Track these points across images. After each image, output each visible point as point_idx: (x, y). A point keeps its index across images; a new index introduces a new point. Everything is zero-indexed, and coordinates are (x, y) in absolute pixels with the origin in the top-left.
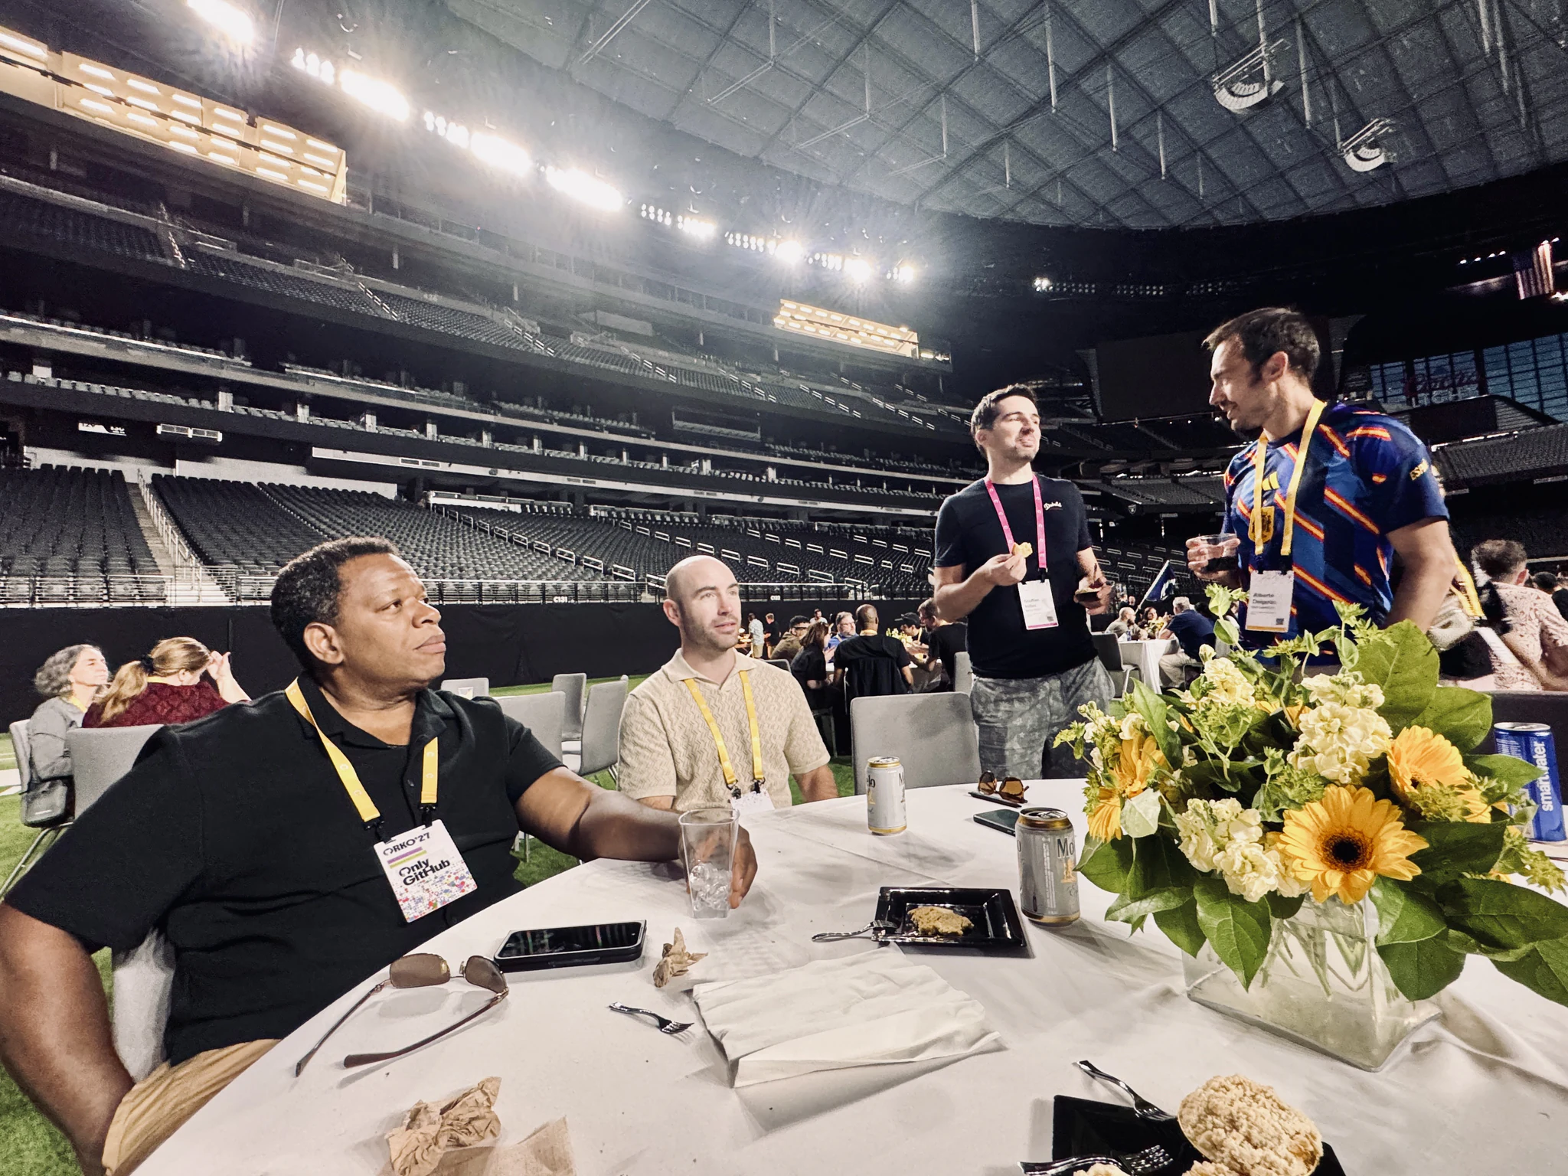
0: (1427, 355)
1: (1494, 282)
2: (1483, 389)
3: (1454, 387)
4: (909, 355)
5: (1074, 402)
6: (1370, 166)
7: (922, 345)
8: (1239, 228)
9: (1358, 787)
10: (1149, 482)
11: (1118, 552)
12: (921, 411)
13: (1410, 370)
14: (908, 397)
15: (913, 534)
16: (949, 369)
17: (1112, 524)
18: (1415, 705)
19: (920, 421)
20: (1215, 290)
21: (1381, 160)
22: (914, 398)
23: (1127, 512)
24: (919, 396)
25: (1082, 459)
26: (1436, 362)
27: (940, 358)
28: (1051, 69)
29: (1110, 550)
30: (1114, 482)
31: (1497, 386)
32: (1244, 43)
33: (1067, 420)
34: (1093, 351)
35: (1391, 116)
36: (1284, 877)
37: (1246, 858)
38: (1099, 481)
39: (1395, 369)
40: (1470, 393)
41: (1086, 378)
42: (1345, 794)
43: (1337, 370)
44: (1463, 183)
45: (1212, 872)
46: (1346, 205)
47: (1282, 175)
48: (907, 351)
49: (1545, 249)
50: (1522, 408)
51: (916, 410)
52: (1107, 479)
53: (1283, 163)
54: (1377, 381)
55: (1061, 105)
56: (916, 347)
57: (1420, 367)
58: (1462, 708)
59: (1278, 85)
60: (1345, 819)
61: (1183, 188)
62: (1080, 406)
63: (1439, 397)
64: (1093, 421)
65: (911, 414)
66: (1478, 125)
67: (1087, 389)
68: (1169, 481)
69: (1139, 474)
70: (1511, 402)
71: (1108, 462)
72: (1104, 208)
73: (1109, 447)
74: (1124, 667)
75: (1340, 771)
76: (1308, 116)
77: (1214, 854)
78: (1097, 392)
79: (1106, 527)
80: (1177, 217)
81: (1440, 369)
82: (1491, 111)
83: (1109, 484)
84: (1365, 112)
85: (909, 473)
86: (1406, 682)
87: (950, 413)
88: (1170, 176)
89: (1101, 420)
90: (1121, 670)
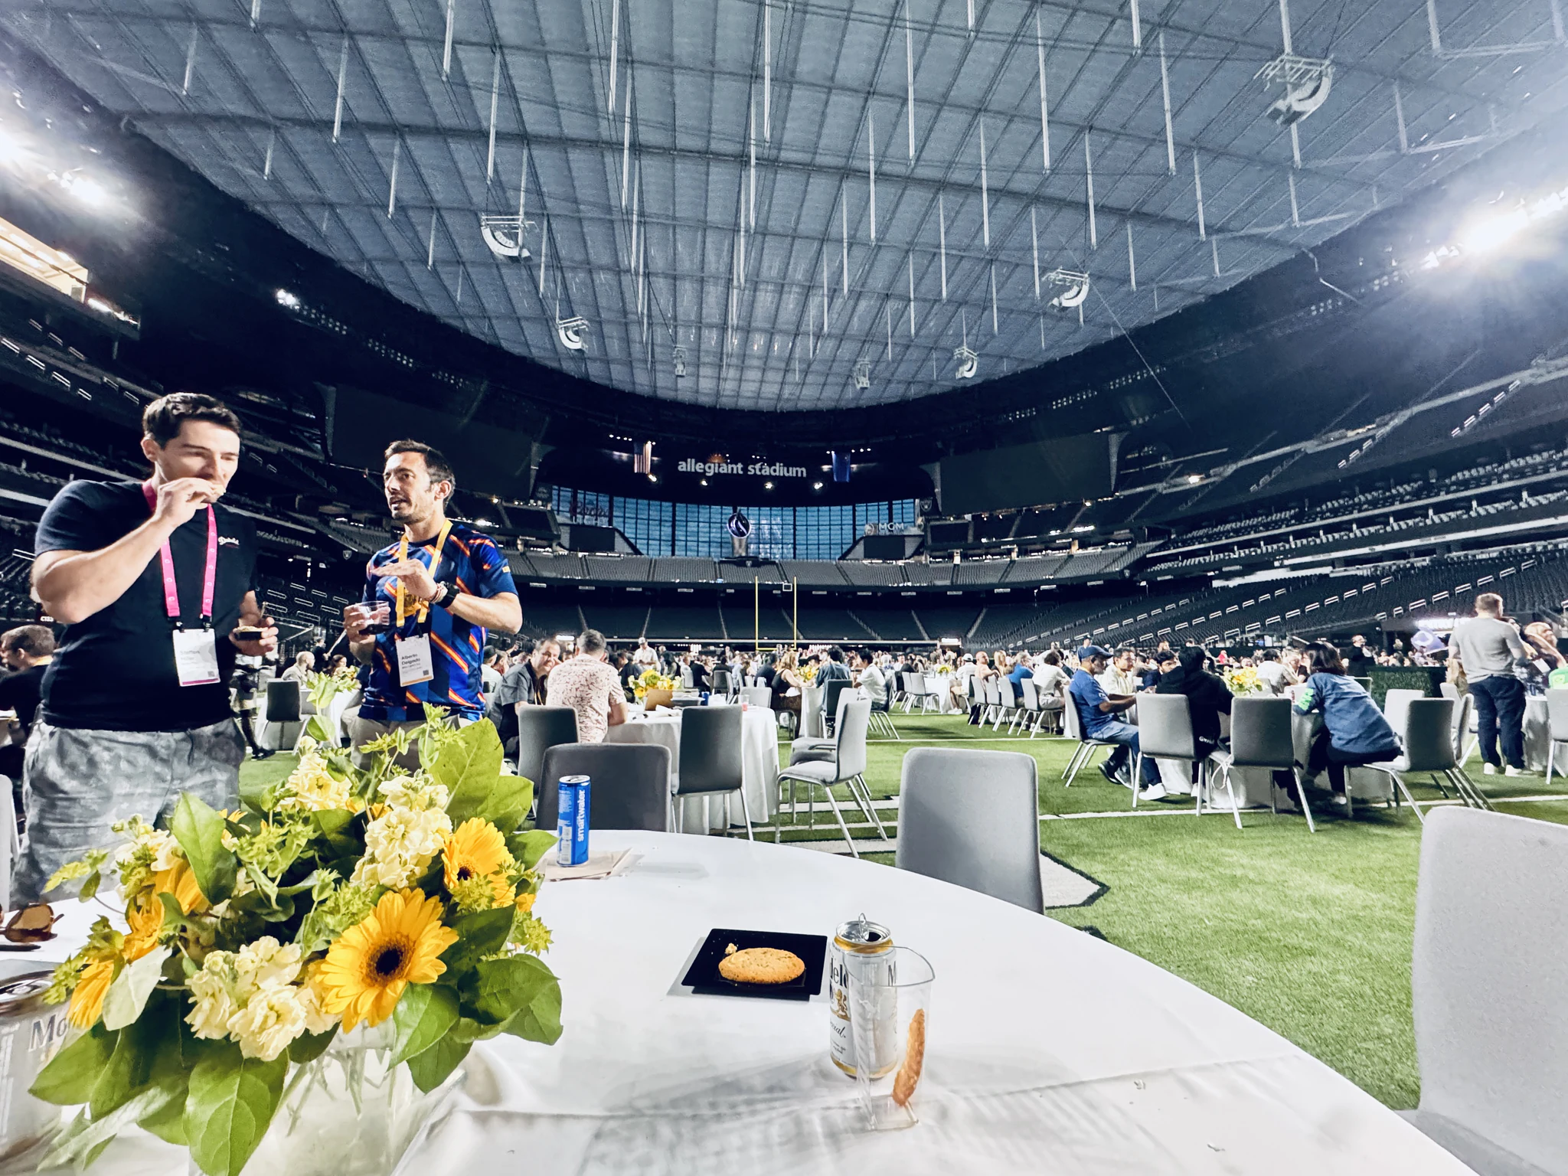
0: (586, 489)
1: (625, 456)
2: (610, 522)
3: (597, 516)
4: (68, 291)
5: (302, 432)
6: (572, 346)
7: (93, 289)
8: (483, 343)
9: (412, 889)
10: (367, 532)
11: (324, 595)
12: (72, 370)
13: (574, 497)
14: (54, 345)
15: (17, 528)
16: (135, 336)
17: (322, 566)
18: (479, 794)
19: (67, 383)
20: (456, 383)
21: (578, 346)
22: (64, 350)
23: (342, 555)
24: (72, 349)
25: (300, 493)
26: (591, 496)
27: (121, 316)
28: (339, 101)
29: (314, 592)
30: (333, 524)
31: (617, 523)
32: (509, 206)
33: (290, 448)
34: (332, 389)
35: (590, 320)
36: (318, 1012)
37: (272, 1009)
38: (315, 520)
39: (566, 493)
40: (603, 523)
41: (321, 414)
42: (398, 899)
43: (532, 481)
44: (616, 384)
45: (227, 1037)
46: (554, 365)
47: (518, 319)
48: (65, 285)
49: (649, 446)
50: (626, 540)
51: (62, 365)
52: (325, 519)
53: (520, 312)
54: (555, 497)
55: (341, 139)
56: (84, 288)
57: (580, 496)
58: (515, 793)
59: (526, 253)
60: (395, 925)
61: (445, 288)
62: (309, 438)
63: (588, 520)
64: (321, 458)
65: (51, 368)
66: (630, 354)
67: (320, 423)
68: (388, 535)
69: (359, 522)
70: (622, 535)
71: (329, 503)
72: (369, 262)
73: (333, 489)
74: (302, 717)
75: (397, 876)
76: (541, 289)
77: (232, 1014)
78: (330, 430)
79: (315, 567)
80: (436, 306)
81: (591, 503)
82: (636, 349)
83: (326, 523)
84: (575, 308)
85: (26, 443)
86: (479, 774)
87: (122, 389)
88: (435, 272)
89: (328, 458)
90: (298, 719)
